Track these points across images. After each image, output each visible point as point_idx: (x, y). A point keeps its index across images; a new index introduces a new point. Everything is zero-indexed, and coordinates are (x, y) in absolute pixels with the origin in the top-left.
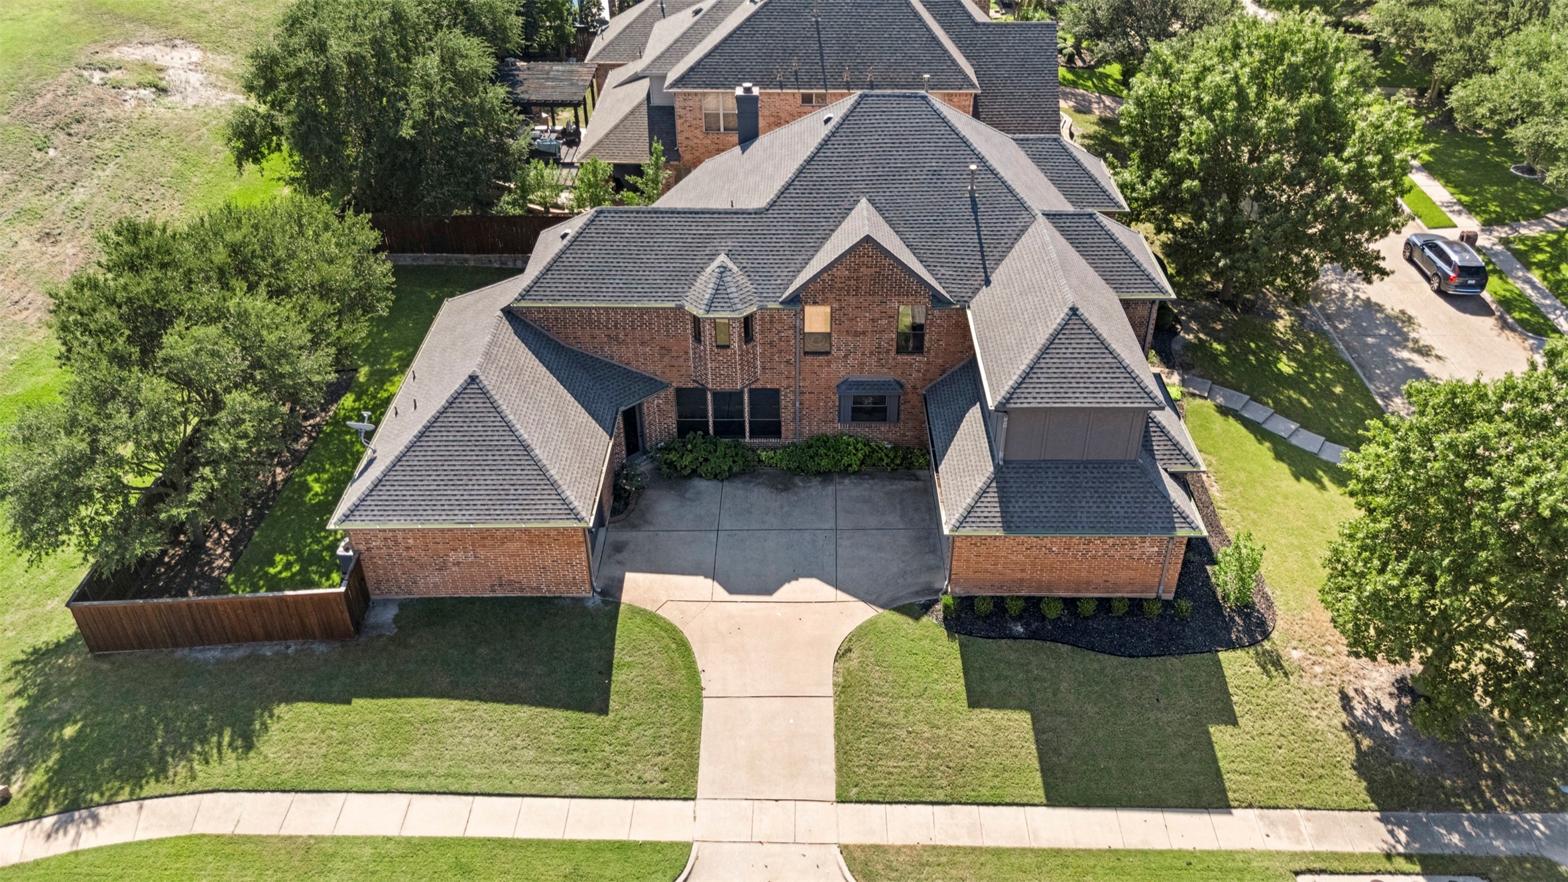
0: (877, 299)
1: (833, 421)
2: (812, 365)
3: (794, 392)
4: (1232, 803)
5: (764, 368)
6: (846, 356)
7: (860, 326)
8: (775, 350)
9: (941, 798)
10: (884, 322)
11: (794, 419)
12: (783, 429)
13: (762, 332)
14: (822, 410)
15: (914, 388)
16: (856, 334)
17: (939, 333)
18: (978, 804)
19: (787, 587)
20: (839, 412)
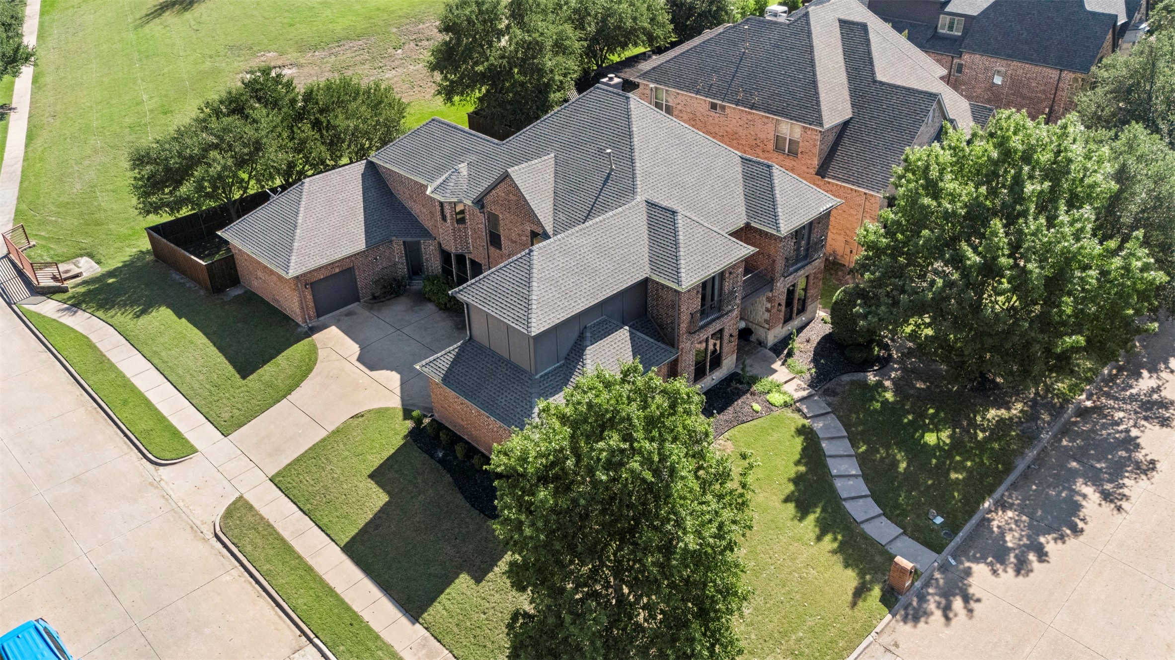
0: (519, 220)
2: (494, 254)
4: (421, 620)
5: (473, 246)
7: (514, 236)
8: (477, 235)
9: (305, 509)
10: (524, 238)
13: (470, 220)
16: (512, 241)
18: (316, 524)
19: (384, 372)
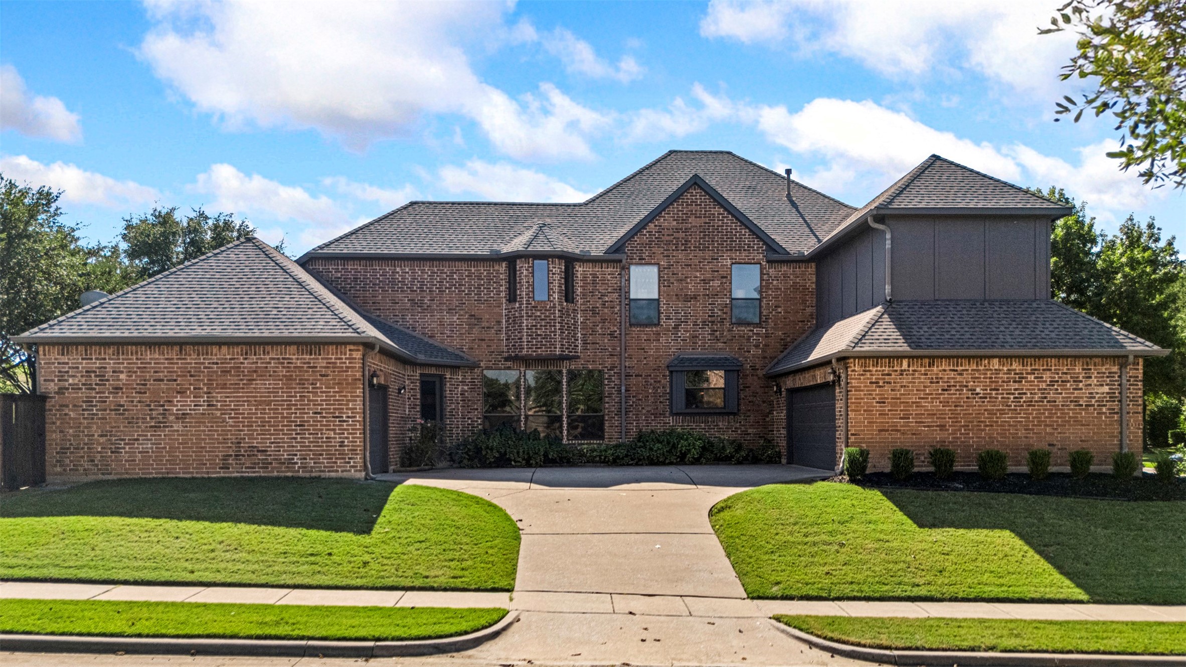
0: (708, 254)
1: (664, 414)
2: (639, 338)
3: (619, 374)
5: (585, 343)
6: (676, 327)
7: (691, 288)
8: (598, 318)
10: (717, 283)
11: (620, 411)
12: (607, 424)
13: (584, 295)
14: (651, 399)
15: (754, 368)
16: (688, 298)
17: (776, 297)
20: (671, 400)
